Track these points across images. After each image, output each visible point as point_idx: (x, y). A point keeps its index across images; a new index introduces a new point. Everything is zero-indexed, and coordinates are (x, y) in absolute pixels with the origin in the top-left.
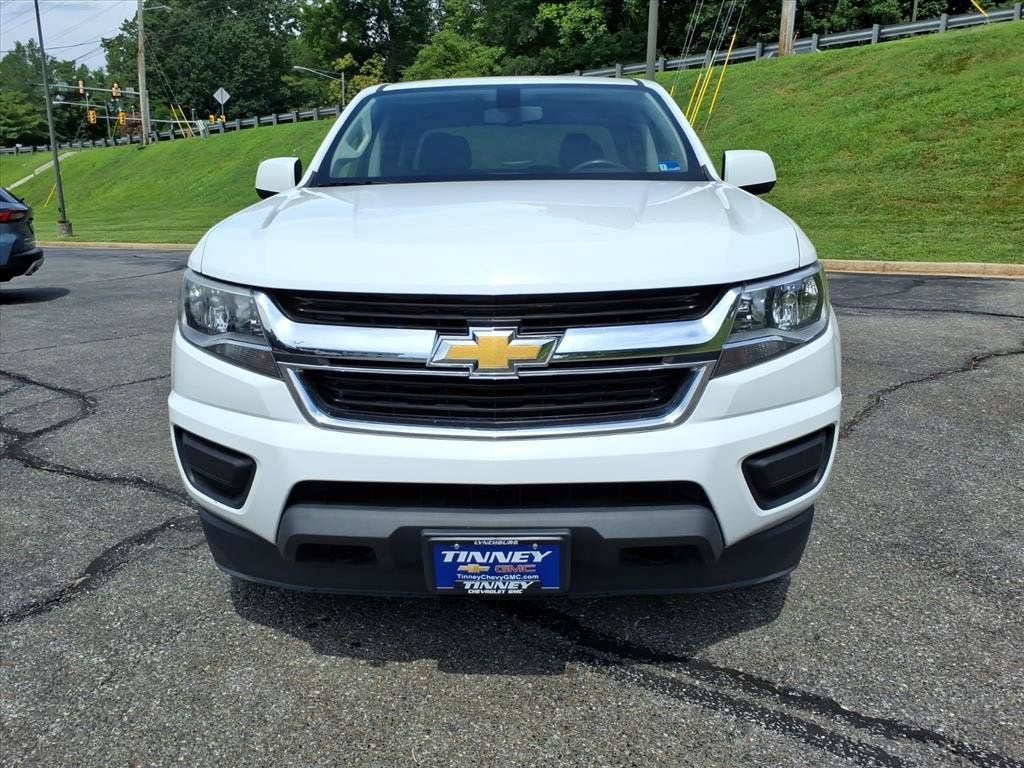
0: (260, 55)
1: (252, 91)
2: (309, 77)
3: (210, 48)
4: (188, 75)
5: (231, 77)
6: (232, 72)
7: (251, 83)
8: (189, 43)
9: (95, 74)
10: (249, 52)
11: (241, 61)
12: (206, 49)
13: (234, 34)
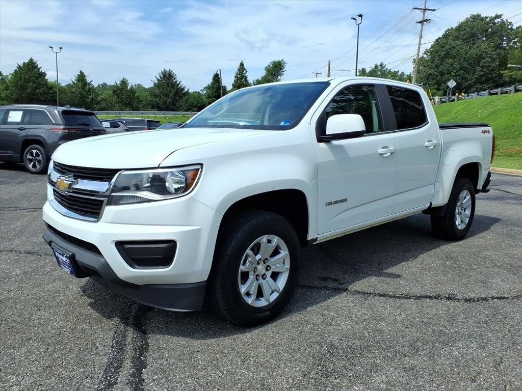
0: (493, 60)
1: (485, 80)
2: (517, 70)
3: (465, 58)
4: (450, 73)
5: (474, 73)
6: (475, 70)
7: (485, 75)
8: (454, 57)
9: (407, 76)
10: (487, 59)
11: (481, 64)
12: (463, 59)
13: (480, 50)
